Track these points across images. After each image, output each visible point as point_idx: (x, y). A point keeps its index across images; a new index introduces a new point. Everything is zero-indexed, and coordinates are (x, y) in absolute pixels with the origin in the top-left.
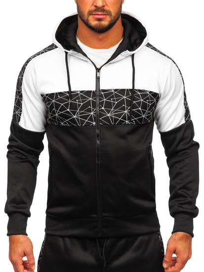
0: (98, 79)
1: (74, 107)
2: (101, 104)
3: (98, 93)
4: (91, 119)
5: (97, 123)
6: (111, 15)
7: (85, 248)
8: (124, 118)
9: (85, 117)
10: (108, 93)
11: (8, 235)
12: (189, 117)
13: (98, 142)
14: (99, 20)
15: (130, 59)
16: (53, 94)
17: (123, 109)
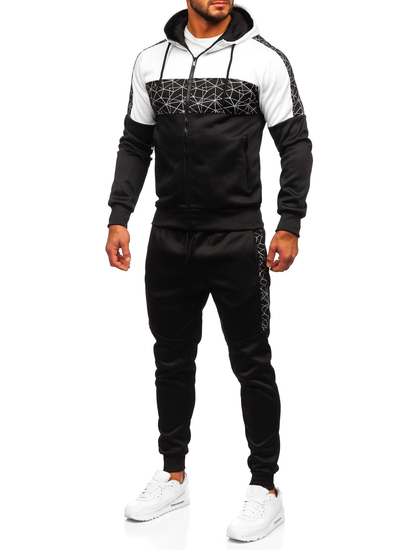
0: (193, 68)
1: (166, 95)
2: (192, 92)
3: (190, 82)
4: (181, 107)
5: (187, 112)
7: (178, 240)
8: (213, 107)
9: (175, 105)
10: (200, 82)
11: (109, 226)
12: (301, 111)
13: (186, 130)
14: (220, 9)
15: (230, 49)
16: (151, 82)
17: (213, 98)
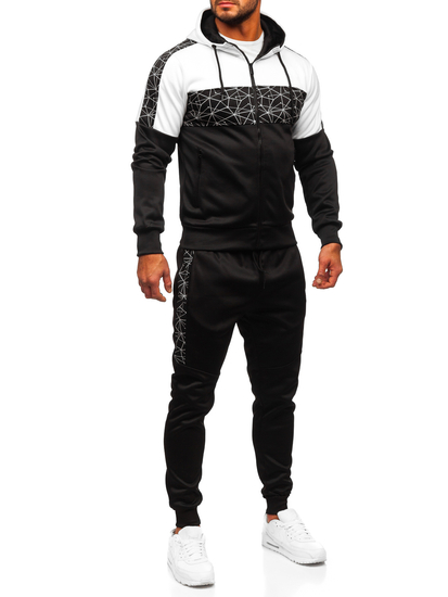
1: (233, 104)
3: (254, 90)
4: (251, 117)
6: (239, 5)
9: (245, 115)
13: (260, 142)
14: (226, 9)
16: (209, 90)
17: (281, 107)
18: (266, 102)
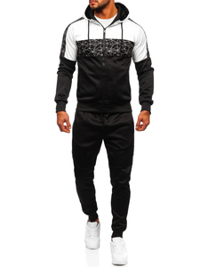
18: (109, 46)
